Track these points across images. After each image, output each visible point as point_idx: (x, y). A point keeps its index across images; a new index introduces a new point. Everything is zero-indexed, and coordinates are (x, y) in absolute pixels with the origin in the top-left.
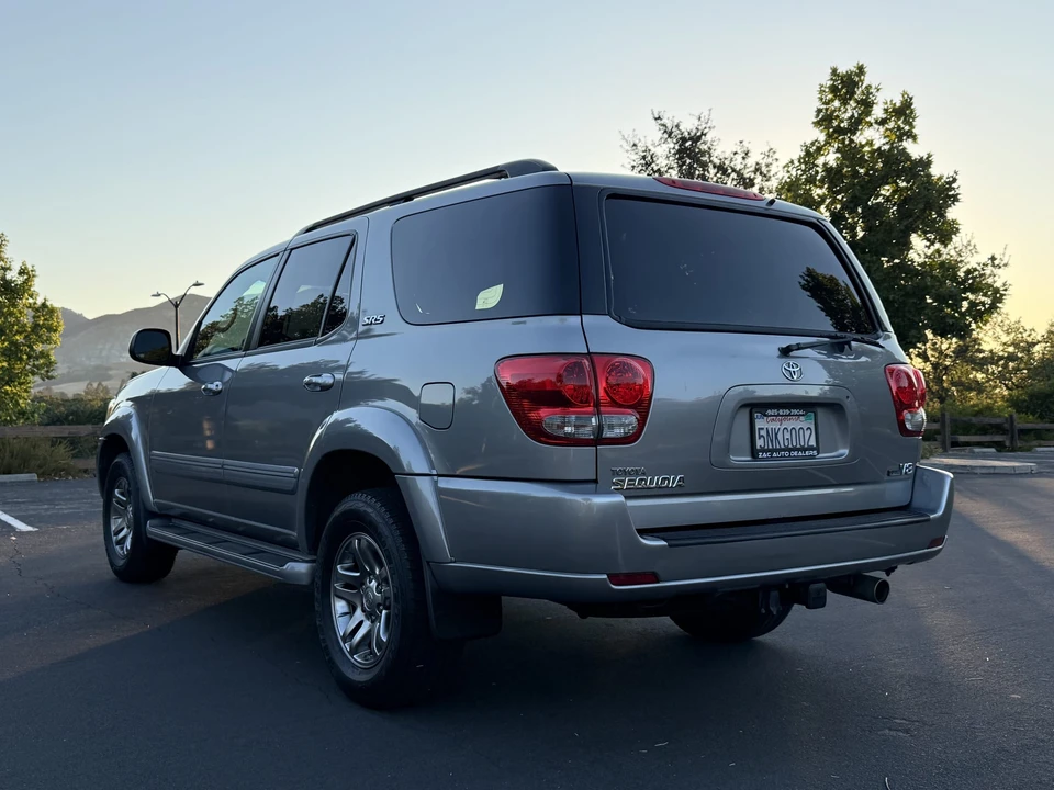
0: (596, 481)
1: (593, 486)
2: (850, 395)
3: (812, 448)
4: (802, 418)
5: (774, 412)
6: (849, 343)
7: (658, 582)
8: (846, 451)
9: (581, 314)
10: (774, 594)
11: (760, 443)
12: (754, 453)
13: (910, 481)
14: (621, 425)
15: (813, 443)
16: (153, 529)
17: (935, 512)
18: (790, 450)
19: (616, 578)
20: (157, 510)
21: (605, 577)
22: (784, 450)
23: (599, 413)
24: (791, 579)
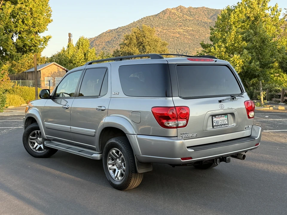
0: (177, 136)
1: (176, 138)
2: (236, 110)
3: (226, 124)
4: (224, 117)
5: (218, 116)
6: (235, 98)
7: (192, 159)
8: (235, 124)
9: (172, 97)
10: (218, 160)
11: (214, 124)
12: (213, 126)
13: (251, 130)
14: (182, 123)
15: (227, 123)
16: (47, 144)
17: (257, 137)
18: (221, 125)
19: (183, 159)
20: (47, 138)
21: (180, 159)
22: (220, 125)
23: (177, 121)
24: (222, 156)
